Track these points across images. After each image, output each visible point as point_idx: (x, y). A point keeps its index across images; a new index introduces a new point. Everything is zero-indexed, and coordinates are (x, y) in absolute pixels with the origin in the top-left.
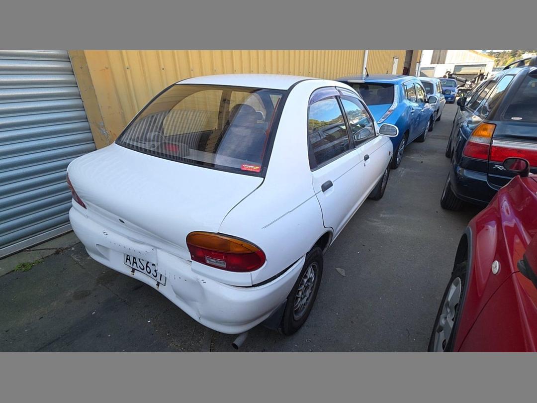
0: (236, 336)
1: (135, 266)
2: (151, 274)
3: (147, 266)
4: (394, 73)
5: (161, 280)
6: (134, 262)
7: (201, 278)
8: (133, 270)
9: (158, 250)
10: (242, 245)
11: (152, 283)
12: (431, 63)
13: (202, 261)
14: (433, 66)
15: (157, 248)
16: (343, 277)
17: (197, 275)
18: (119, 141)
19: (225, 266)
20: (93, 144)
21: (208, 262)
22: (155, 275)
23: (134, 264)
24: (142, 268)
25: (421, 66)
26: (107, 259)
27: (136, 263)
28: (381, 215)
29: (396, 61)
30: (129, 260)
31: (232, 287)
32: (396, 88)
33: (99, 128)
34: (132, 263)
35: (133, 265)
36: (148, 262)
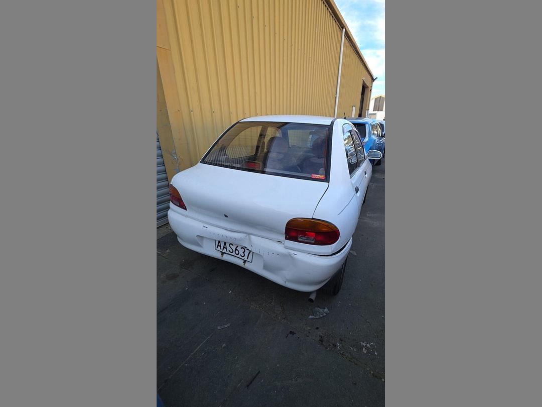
0: (310, 293)
1: (225, 251)
2: (239, 256)
3: (236, 250)
4: (353, 116)
5: (248, 258)
6: (224, 248)
7: (292, 252)
8: (223, 254)
9: (252, 236)
10: (328, 226)
11: (240, 262)
12: (374, 111)
13: (295, 239)
14: (375, 112)
15: (249, 234)
16: (356, 256)
17: (288, 250)
18: (203, 161)
19: (313, 242)
20: (163, 167)
21: (300, 240)
22: (243, 255)
23: (225, 249)
24: (232, 251)
25: (369, 113)
26: (201, 246)
27: (226, 248)
28: (368, 215)
29: (354, 108)
30: (220, 246)
31: (317, 256)
32: (367, 126)
33: (171, 155)
34: (222, 248)
35: (223, 249)
36: (237, 247)
